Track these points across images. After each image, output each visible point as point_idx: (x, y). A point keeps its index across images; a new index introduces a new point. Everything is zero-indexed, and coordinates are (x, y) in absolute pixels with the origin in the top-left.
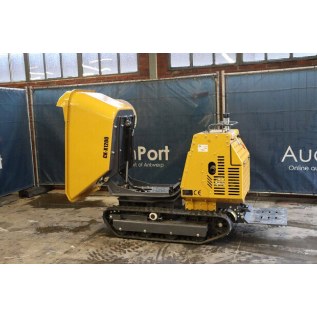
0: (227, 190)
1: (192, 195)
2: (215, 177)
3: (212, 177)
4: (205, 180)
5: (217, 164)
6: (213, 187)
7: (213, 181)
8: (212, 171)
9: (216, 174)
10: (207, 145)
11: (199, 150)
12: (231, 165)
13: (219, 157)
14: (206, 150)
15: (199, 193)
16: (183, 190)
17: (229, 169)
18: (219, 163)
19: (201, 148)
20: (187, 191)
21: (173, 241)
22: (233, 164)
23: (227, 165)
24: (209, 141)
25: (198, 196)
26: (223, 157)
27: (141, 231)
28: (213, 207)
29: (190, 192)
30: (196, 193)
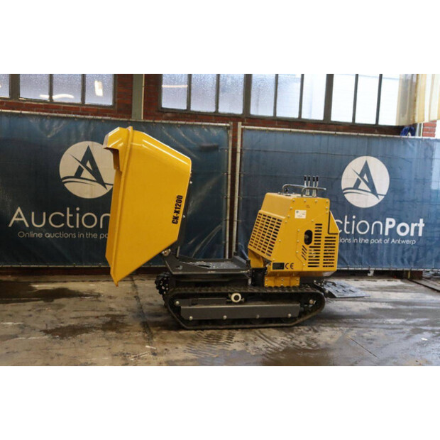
0: (321, 261)
1: (283, 268)
2: (311, 247)
3: (307, 247)
4: (299, 251)
5: (314, 233)
6: (308, 258)
7: (308, 252)
8: (308, 241)
9: (312, 244)
10: (305, 211)
11: (297, 216)
12: (329, 233)
13: (317, 225)
14: (304, 217)
15: (291, 266)
16: (274, 264)
17: (326, 238)
18: (316, 231)
19: (298, 214)
20: (278, 264)
21: (260, 326)
22: (330, 232)
23: (324, 234)
24: (308, 207)
25: (290, 270)
26: (321, 225)
27: (219, 318)
28: (296, 282)
29: (281, 266)
30: (288, 266)
